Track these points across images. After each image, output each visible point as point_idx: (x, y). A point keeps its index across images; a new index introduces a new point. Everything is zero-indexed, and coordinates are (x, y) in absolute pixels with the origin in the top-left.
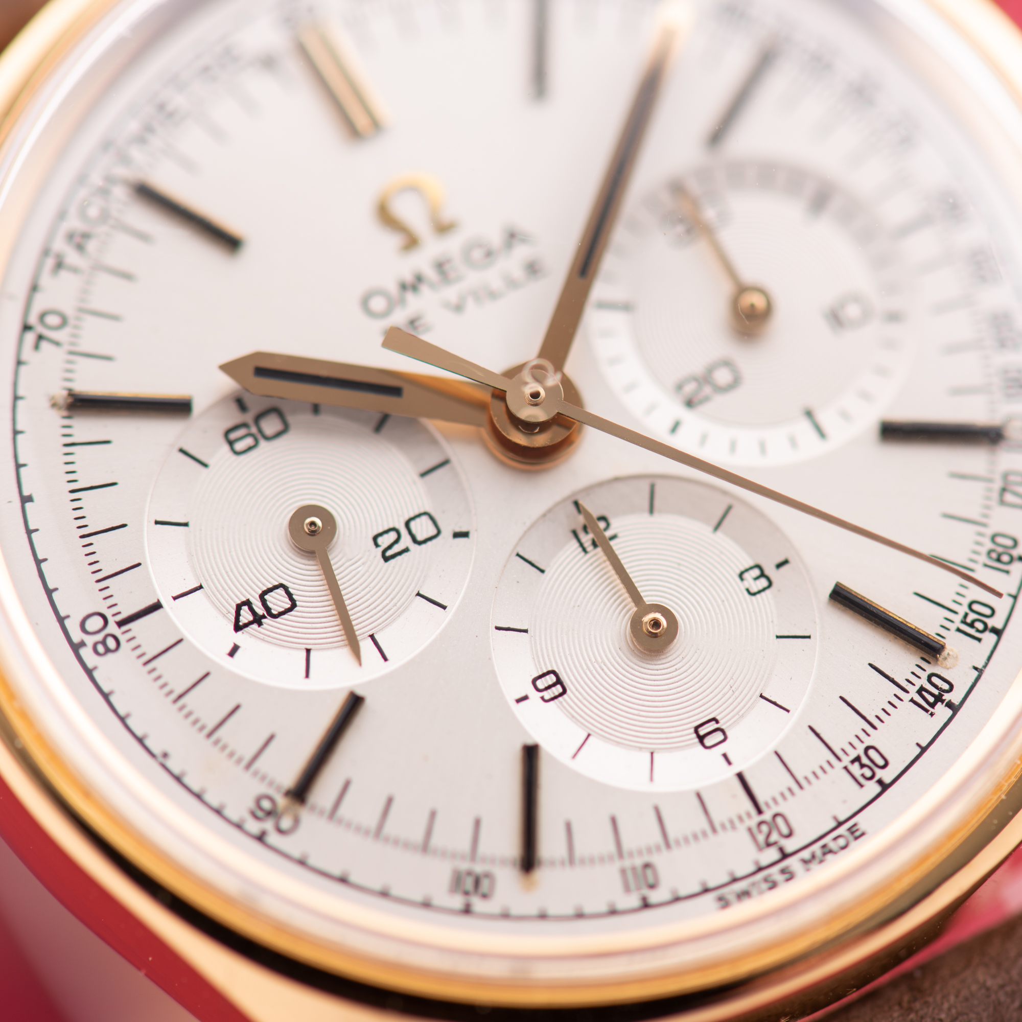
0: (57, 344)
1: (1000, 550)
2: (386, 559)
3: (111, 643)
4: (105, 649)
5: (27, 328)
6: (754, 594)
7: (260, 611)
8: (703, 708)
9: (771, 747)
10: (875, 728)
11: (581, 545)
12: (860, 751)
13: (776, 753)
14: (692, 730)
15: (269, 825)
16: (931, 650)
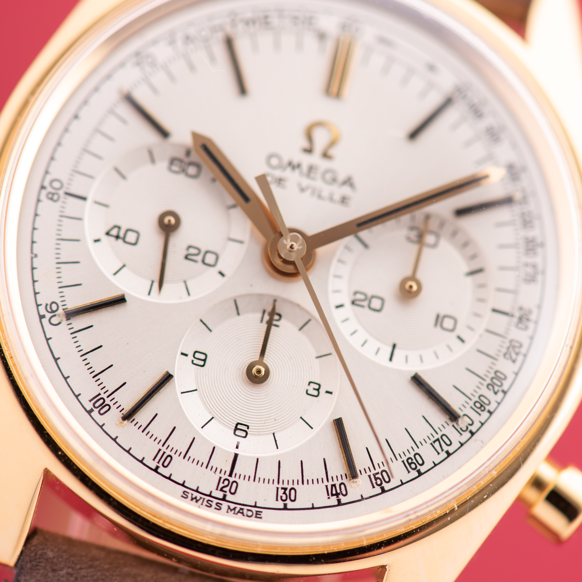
1: (414, 461)
2: (186, 257)
3: (56, 197)
4: (51, 197)
5: (138, 55)
6: (308, 394)
8: (247, 418)
9: (258, 456)
10: (303, 483)
11: (263, 318)
12: (289, 487)
13: (258, 459)
14: (236, 423)
15: (48, 315)
16: (353, 474)
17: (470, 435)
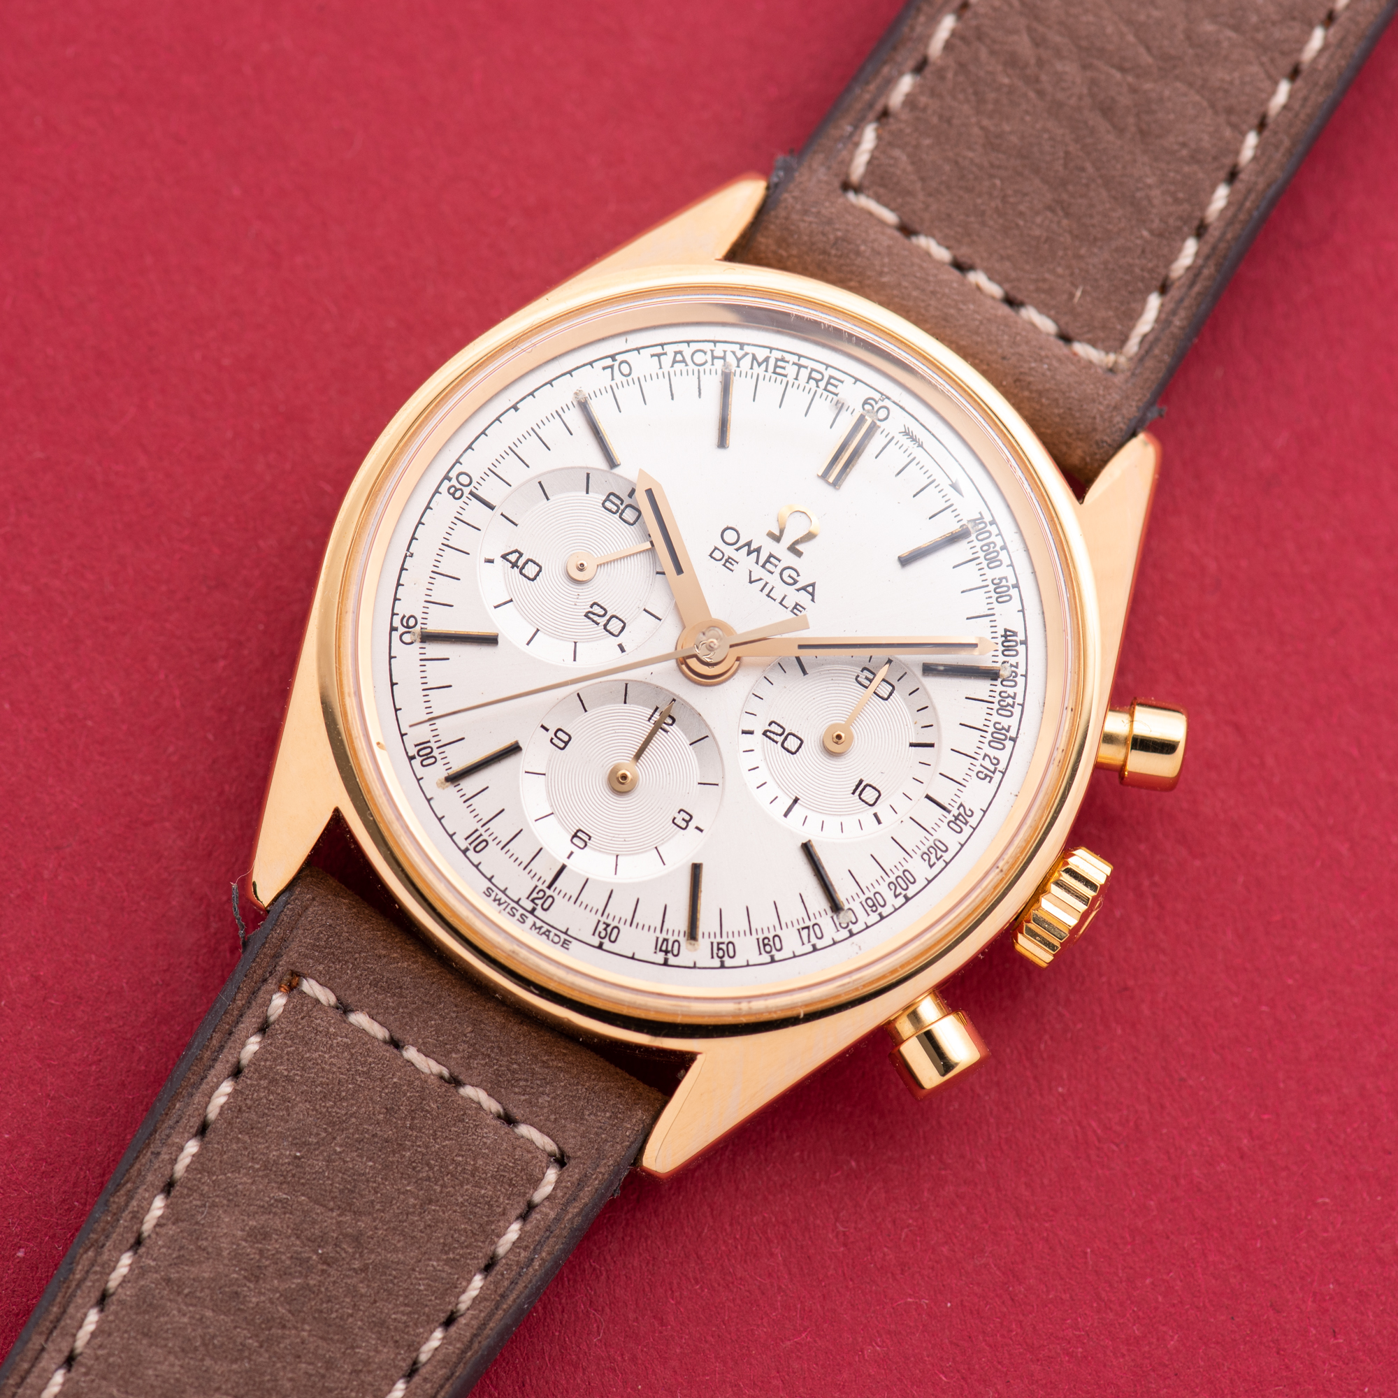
0: (613, 379)
1: (771, 943)
3: (458, 494)
4: (454, 493)
5: (613, 357)
6: (674, 823)
7: (520, 563)
8: (593, 828)
9: (589, 875)
10: (631, 925)
11: (652, 716)
12: (613, 924)
13: (587, 880)
14: (577, 828)
15: (402, 630)
16: (692, 934)
17: (848, 935)
